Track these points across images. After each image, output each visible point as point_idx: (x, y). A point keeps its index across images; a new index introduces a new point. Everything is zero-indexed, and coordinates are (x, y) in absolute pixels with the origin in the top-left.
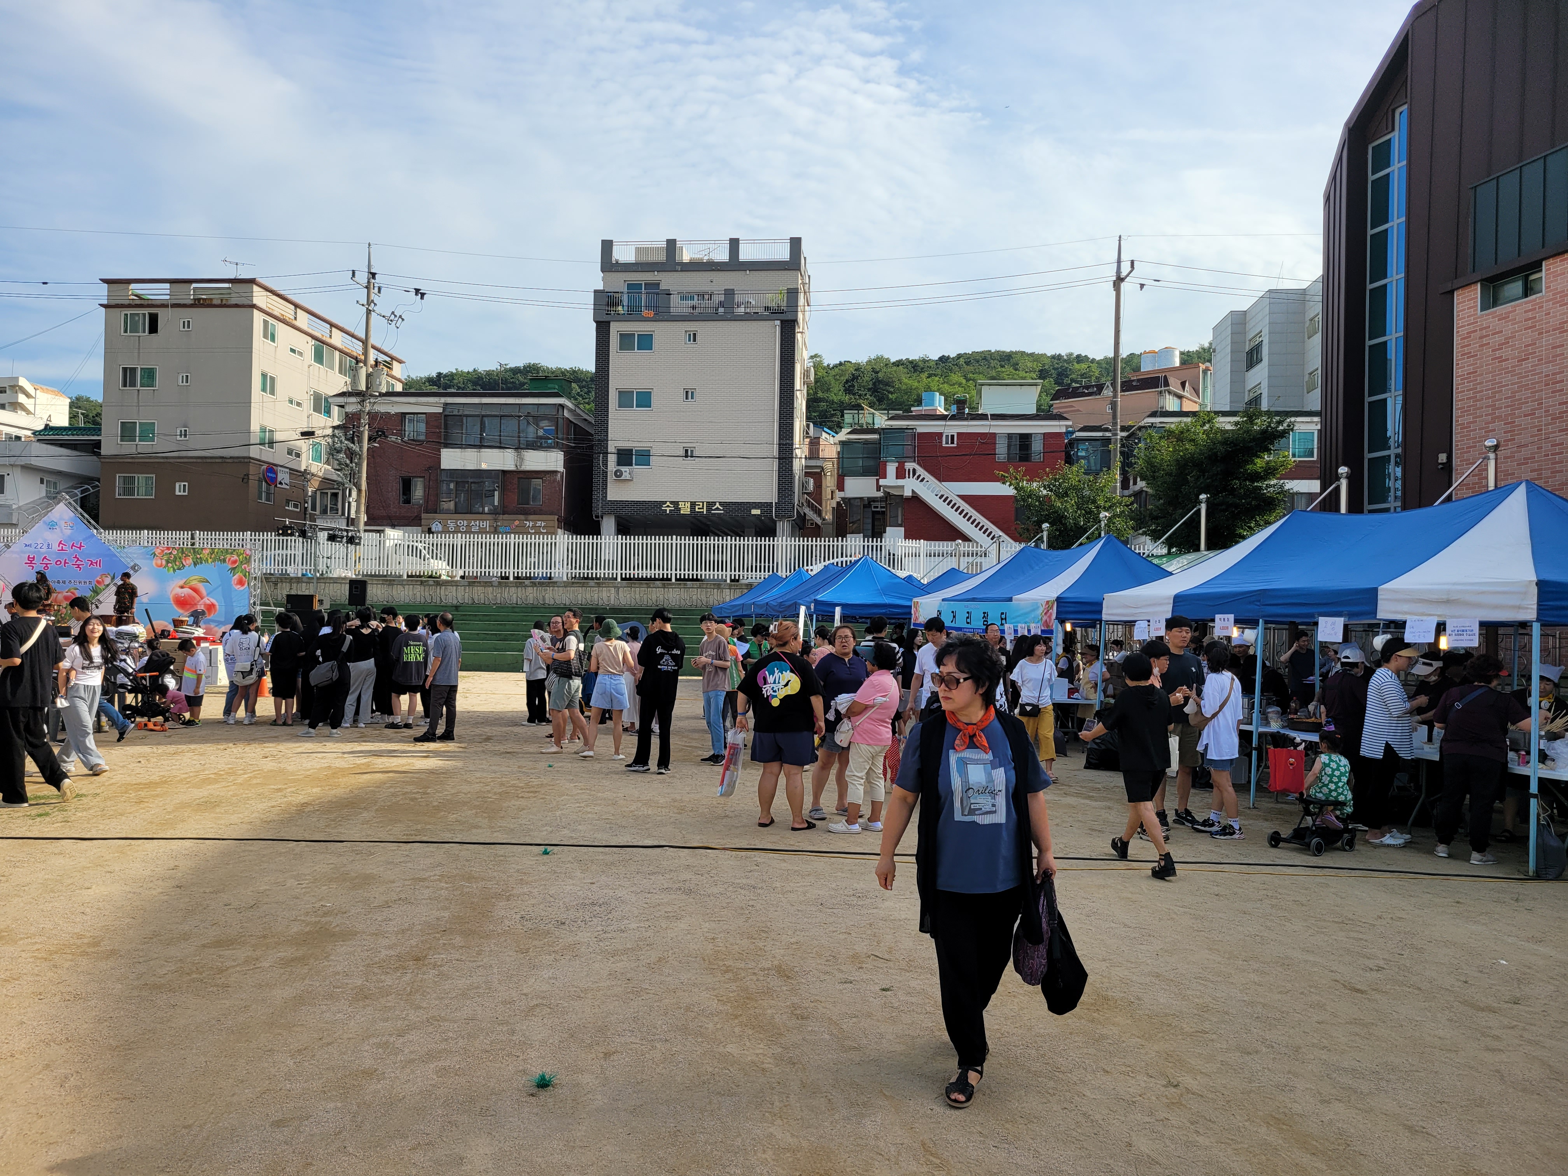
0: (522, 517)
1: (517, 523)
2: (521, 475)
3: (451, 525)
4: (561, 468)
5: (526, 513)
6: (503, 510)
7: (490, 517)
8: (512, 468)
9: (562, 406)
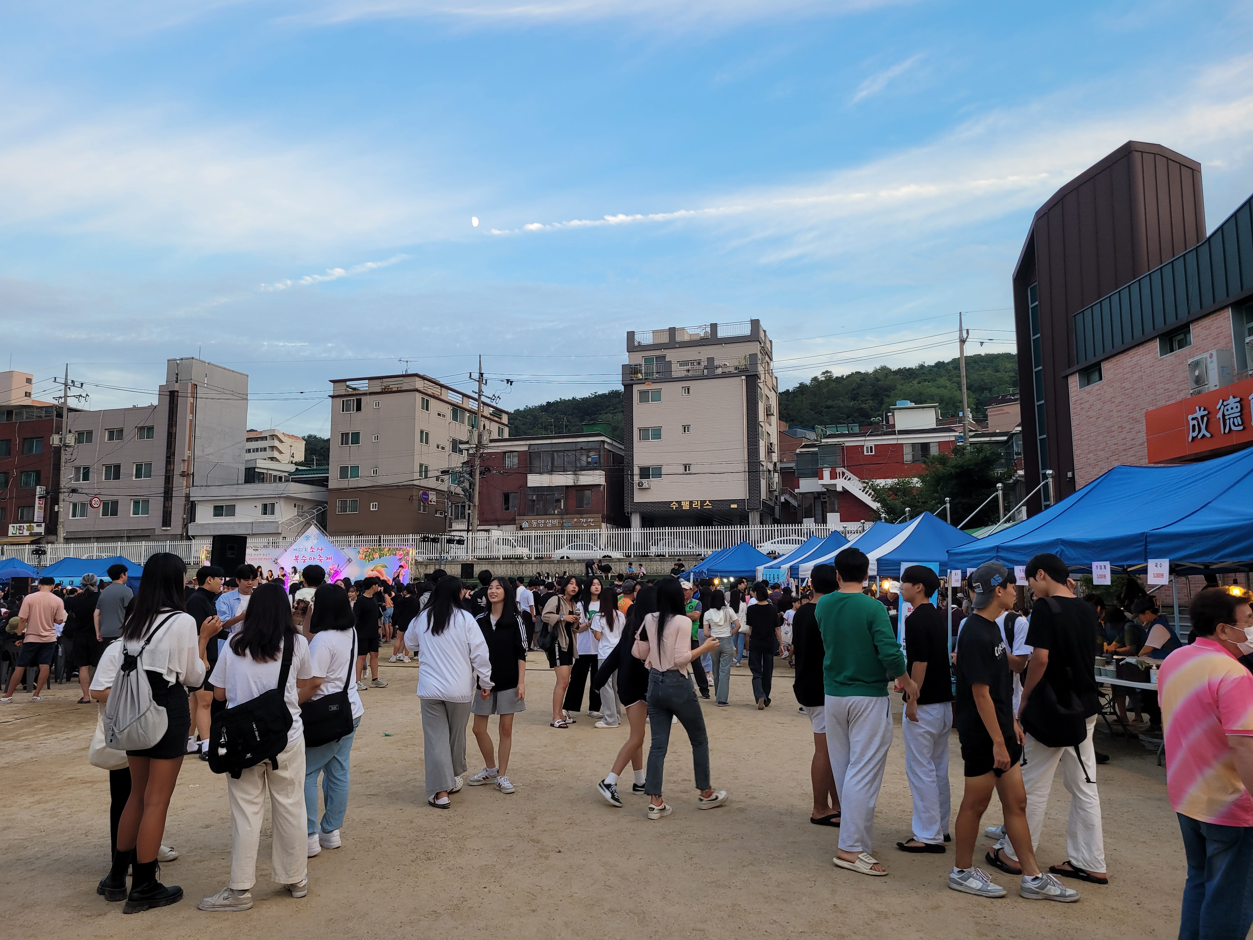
0: (579, 516)
1: (575, 520)
2: (578, 489)
3: (534, 523)
4: (604, 483)
5: (581, 513)
6: (566, 512)
7: (558, 517)
8: (572, 484)
9: (603, 442)
